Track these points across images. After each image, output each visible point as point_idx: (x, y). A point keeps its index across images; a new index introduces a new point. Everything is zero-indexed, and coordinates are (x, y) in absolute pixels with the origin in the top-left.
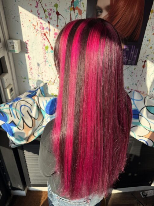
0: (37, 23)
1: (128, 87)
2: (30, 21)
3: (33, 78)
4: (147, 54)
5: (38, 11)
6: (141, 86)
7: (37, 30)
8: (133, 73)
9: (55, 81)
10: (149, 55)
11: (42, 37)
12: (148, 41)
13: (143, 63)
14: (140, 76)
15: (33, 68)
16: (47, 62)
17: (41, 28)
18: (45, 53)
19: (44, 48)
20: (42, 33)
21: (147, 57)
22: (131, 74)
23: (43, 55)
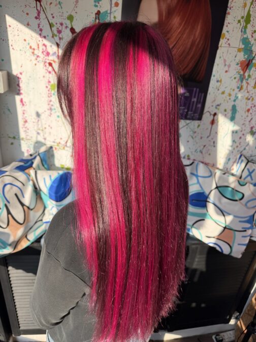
0: (38, 45)
1: (188, 156)
2: (25, 40)
3: (28, 138)
4: (217, 103)
5: (39, 25)
6: (210, 154)
7: (38, 56)
8: (195, 132)
9: (66, 142)
10: (220, 104)
11: (45, 68)
13: (212, 117)
14: (208, 137)
15: (28, 121)
16: (53, 111)
17: (45, 53)
18: (51, 96)
19: (49, 87)
20: (45, 62)
21: (218, 107)
22: (192, 135)
23: (47, 99)
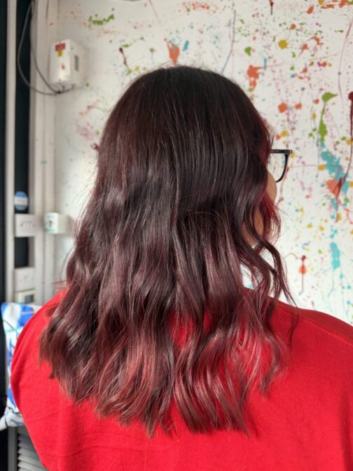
10: (309, 242)
12: (297, 210)
13: (300, 261)
14: (300, 294)
21: (306, 247)
